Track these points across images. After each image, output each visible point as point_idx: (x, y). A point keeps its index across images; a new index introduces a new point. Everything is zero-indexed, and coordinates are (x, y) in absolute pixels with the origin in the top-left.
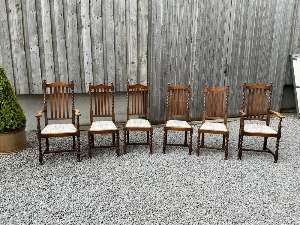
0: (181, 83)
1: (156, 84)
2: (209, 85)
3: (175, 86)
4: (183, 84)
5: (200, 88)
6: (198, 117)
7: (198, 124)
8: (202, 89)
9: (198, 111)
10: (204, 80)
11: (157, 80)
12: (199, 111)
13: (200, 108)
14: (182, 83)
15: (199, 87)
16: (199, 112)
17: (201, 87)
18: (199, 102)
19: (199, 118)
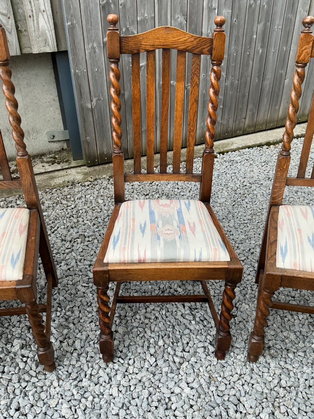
0: (176, 20)
1: (87, 24)
2: (265, 25)
3: (157, 27)
4: (181, 23)
5: (237, 37)
6: (225, 129)
7: (227, 152)
8: (241, 38)
9: (227, 110)
10: (251, 6)
11: (86, 7)
12: (230, 109)
13: (234, 100)
14: (181, 19)
15: (235, 33)
16: (229, 115)
17: (238, 33)
18: (232, 83)
19: (227, 132)
